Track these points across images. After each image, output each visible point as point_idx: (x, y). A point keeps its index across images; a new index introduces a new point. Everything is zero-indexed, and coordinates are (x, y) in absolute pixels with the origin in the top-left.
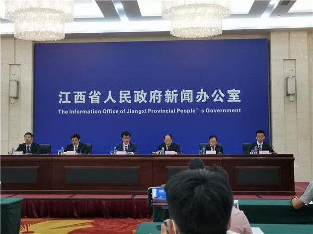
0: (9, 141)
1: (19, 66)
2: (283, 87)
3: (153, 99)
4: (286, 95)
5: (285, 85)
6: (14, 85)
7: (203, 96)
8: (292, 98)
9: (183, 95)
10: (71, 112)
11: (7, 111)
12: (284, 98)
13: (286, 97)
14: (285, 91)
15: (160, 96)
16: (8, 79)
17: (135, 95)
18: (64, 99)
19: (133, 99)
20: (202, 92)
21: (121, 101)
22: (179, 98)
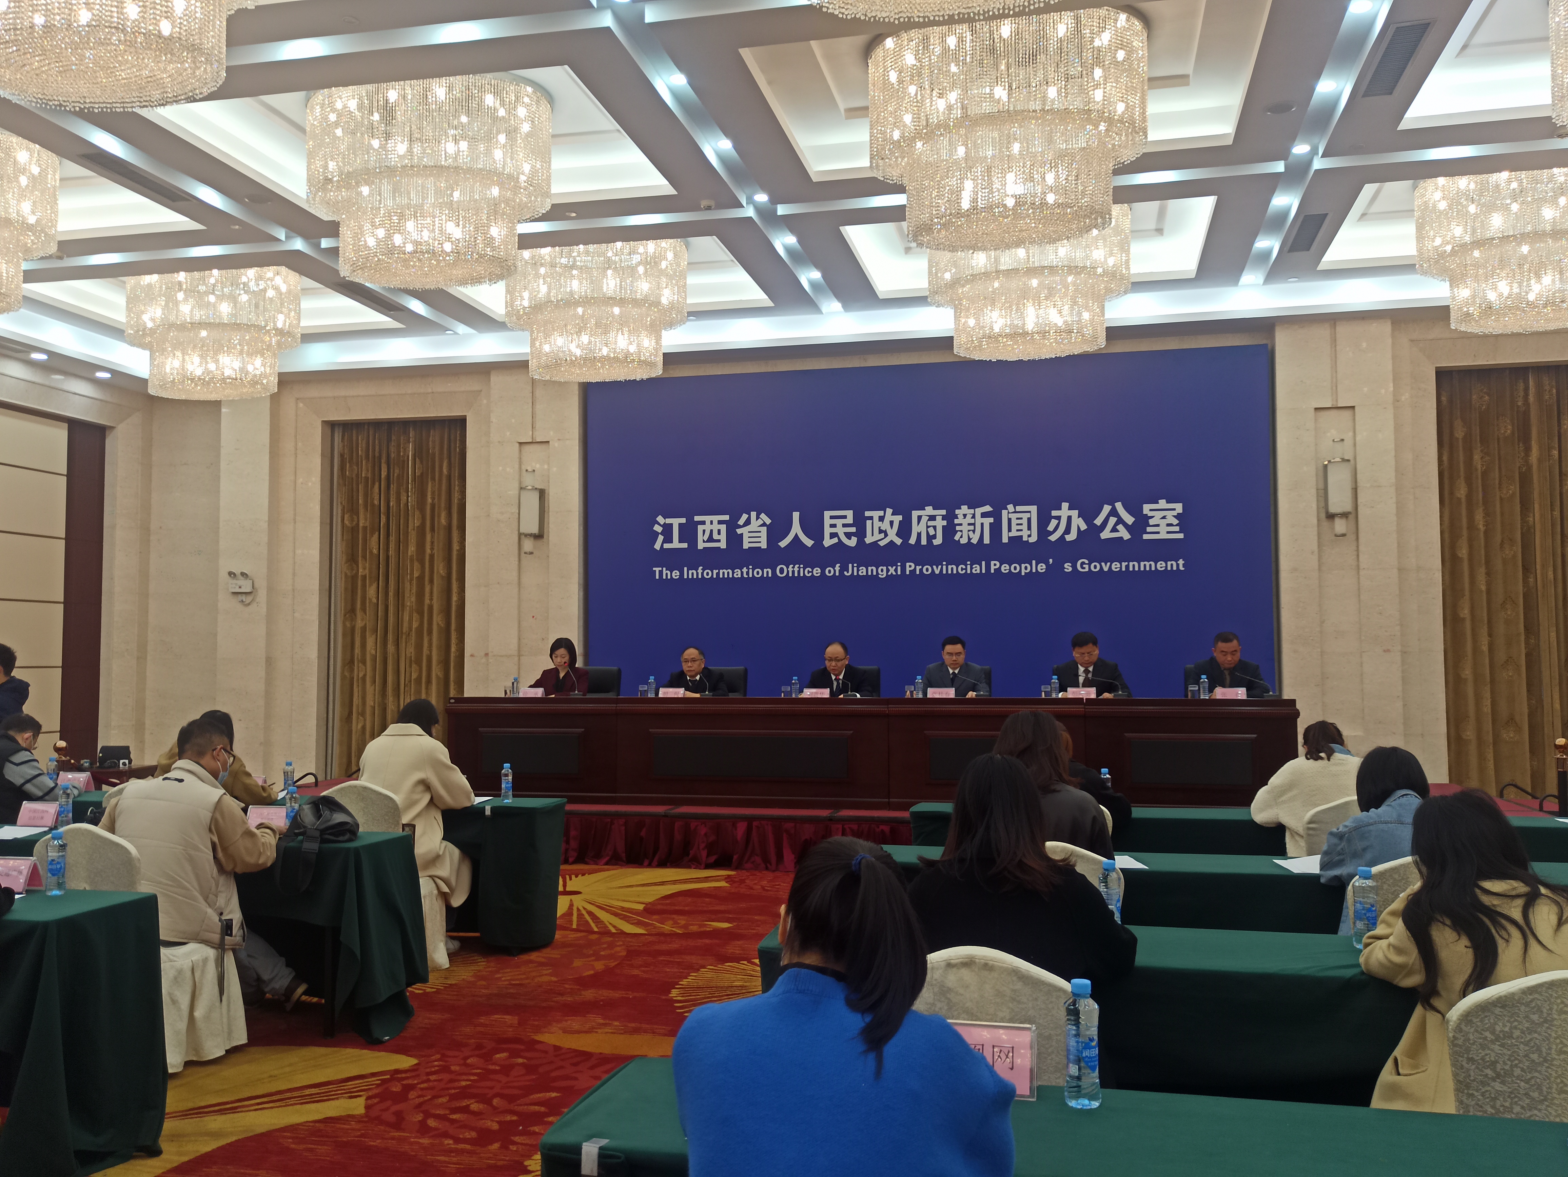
0: (519, 656)
1: (544, 446)
2: (1314, 491)
3: (919, 535)
4: (1323, 515)
5: (1321, 486)
6: (531, 502)
7: (1068, 521)
8: (1341, 526)
9: (1010, 520)
10: (690, 574)
11: (515, 574)
12: (1319, 525)
13: (1325, 523)
14: (1322, 504)
15: (940, 523)
16: (517, 485)
17: (869, 523)
18: (668, 539)
19: (861, 533)
20: (1065, 511)
21: (828, 542)
22: (996, 529)
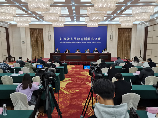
0: (49, 49)
1: (50, 32)
3: (81, 40)
5: (110, 37)
6: (50, 36)
7: (92, 39)
8: (111, 40)
10: (63, 42)
11: (48, 42)
15: (83, 39)
16: (48, 35)
18: (61, 39)
19: (77, 39)
20: (92, 38)
21: (74, 40)
22: (87, 39)
